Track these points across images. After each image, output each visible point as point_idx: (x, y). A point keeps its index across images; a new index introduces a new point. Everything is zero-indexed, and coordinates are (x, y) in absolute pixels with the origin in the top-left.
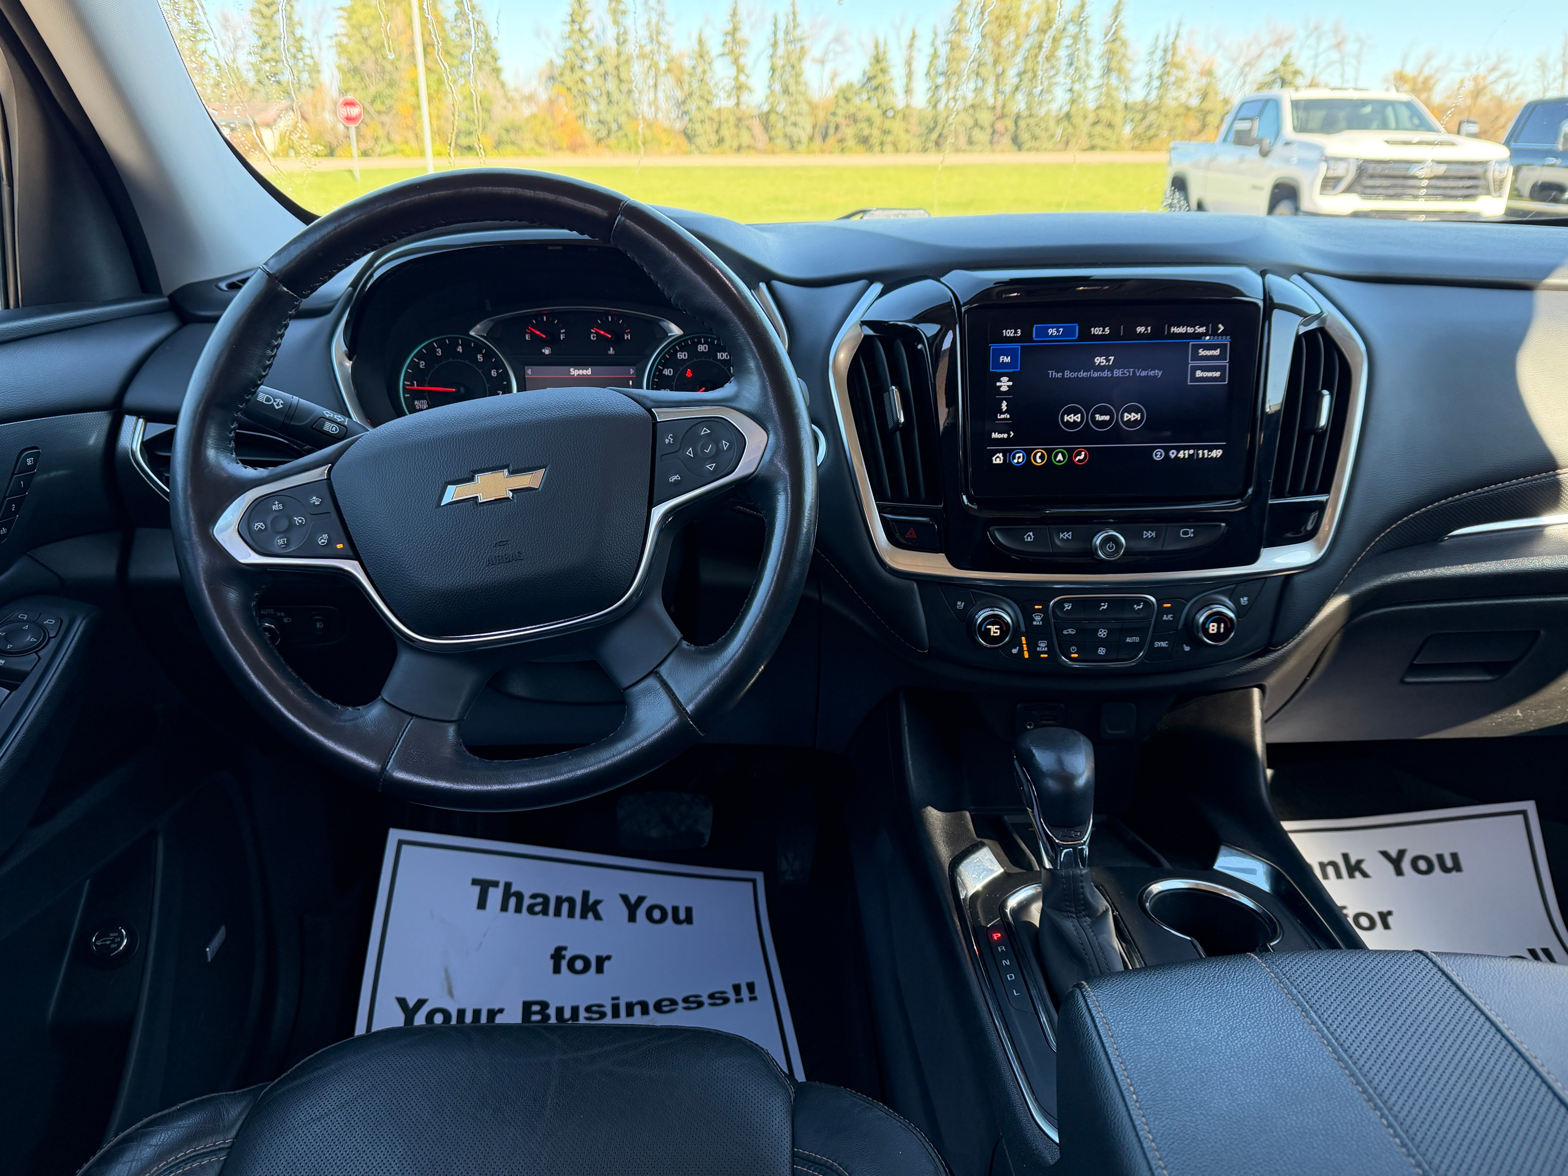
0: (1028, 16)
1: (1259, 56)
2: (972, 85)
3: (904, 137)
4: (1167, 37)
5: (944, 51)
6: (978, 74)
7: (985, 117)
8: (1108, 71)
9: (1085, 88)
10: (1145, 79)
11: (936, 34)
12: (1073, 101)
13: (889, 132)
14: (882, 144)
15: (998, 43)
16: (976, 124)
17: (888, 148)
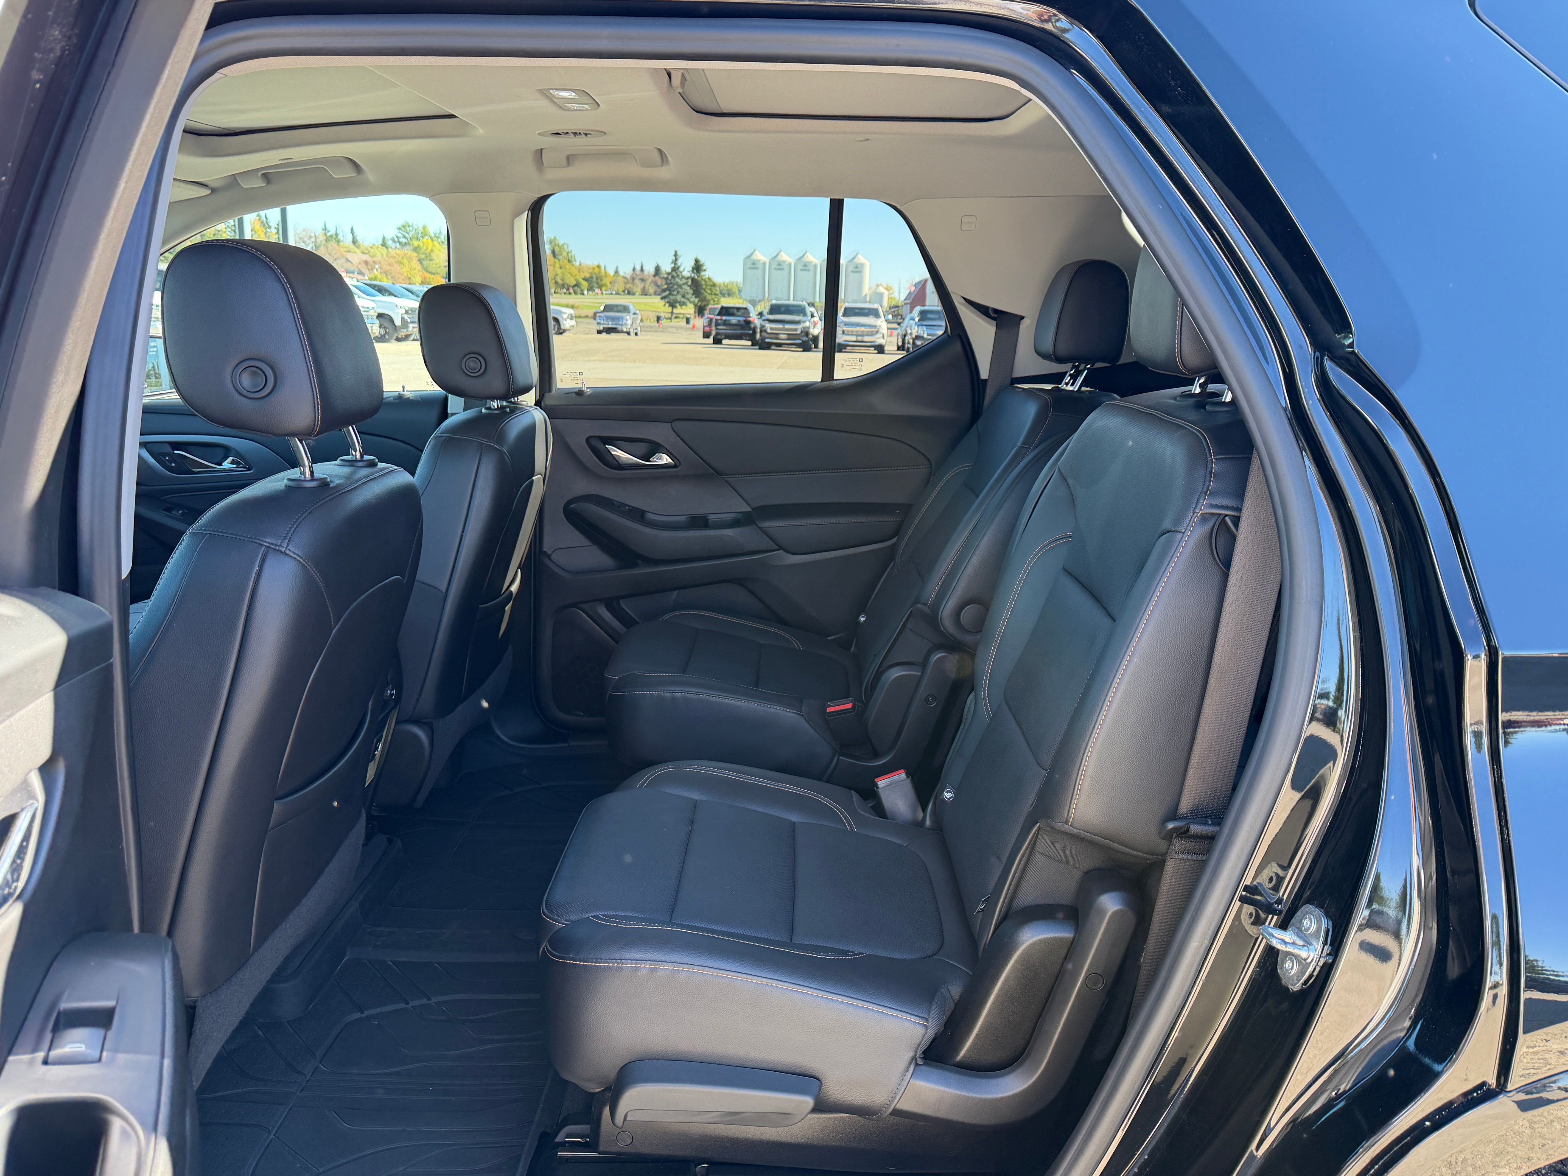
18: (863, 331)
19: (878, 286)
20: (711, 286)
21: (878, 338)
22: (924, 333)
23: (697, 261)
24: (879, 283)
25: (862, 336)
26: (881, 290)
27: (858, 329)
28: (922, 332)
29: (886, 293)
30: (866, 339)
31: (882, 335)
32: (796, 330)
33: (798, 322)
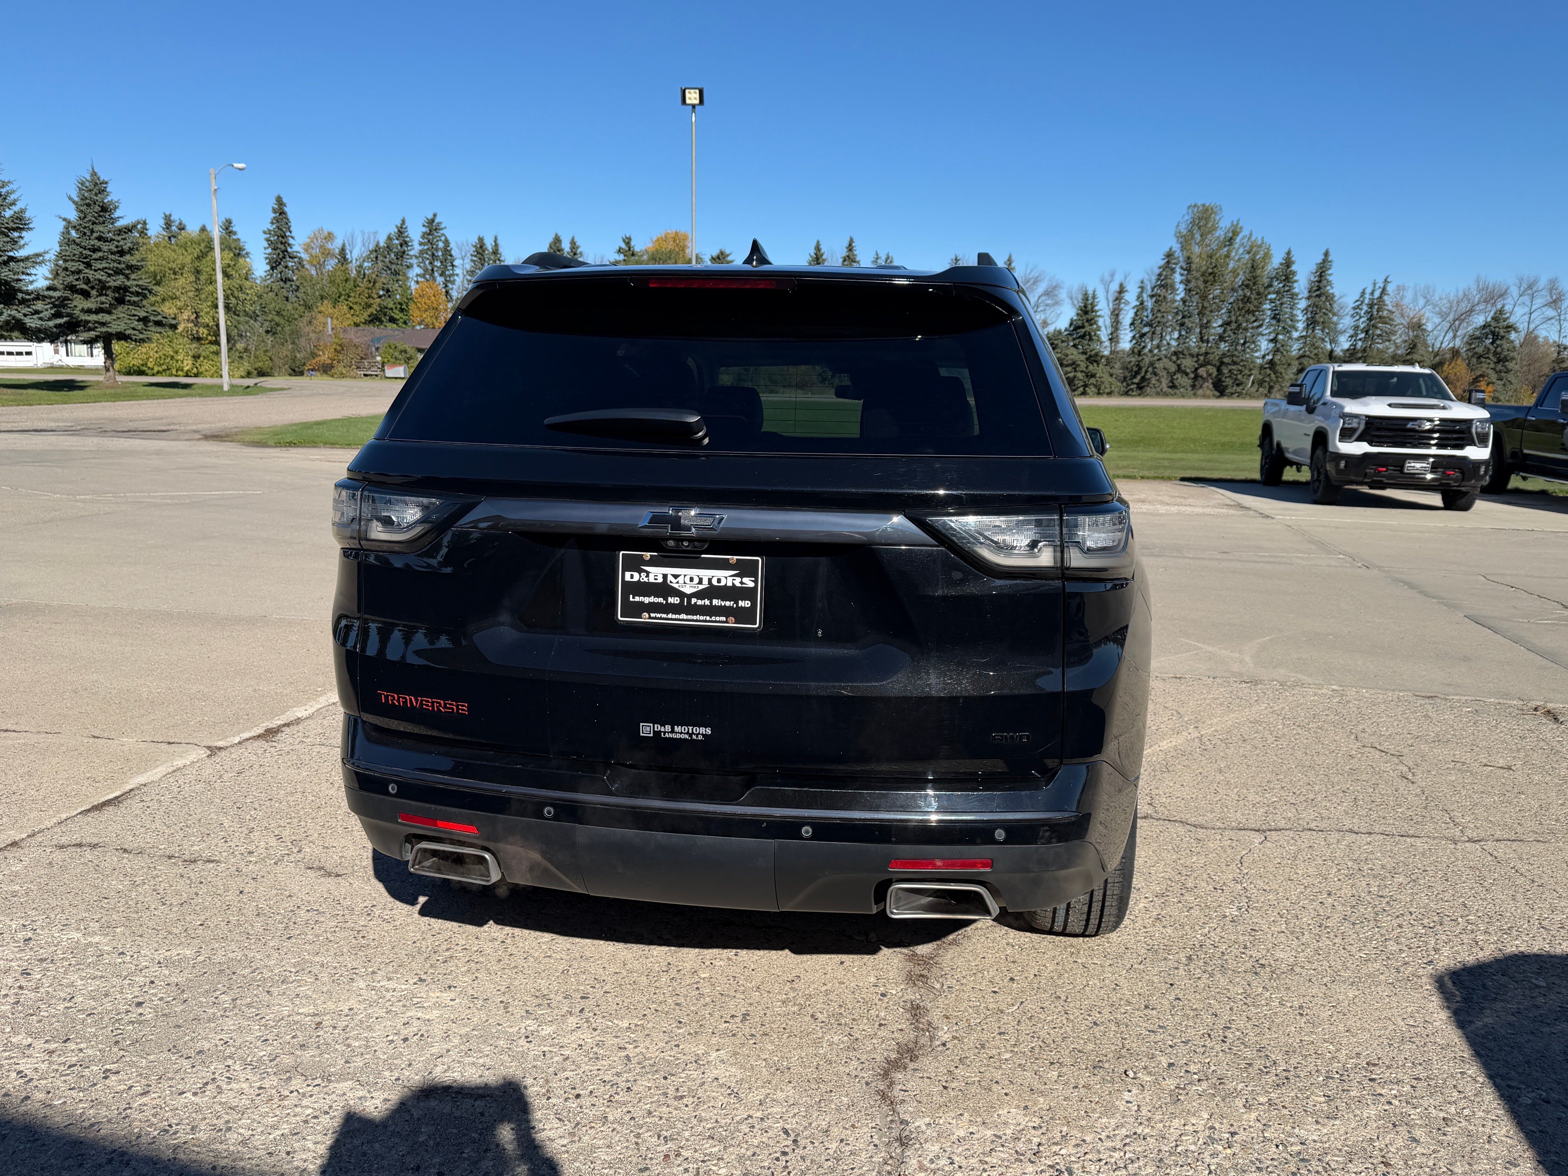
0: (1234, 272)
1: (1471, 311)
2: (1176, 335)
3: (1107, 378)
4: (1372, 293)
5: (1149, 304)
6: (1182, 325)
7: (1188, 363)
8: (1312, 323)
9: (1290, 338)
10: (1351, 332)
11: (1142, 288)
12: (1276, 351)
13: (1093, 376)
14: (1085, 386)
15: (1204, 297)
16: (1179, 369)
17: (1091, 390)
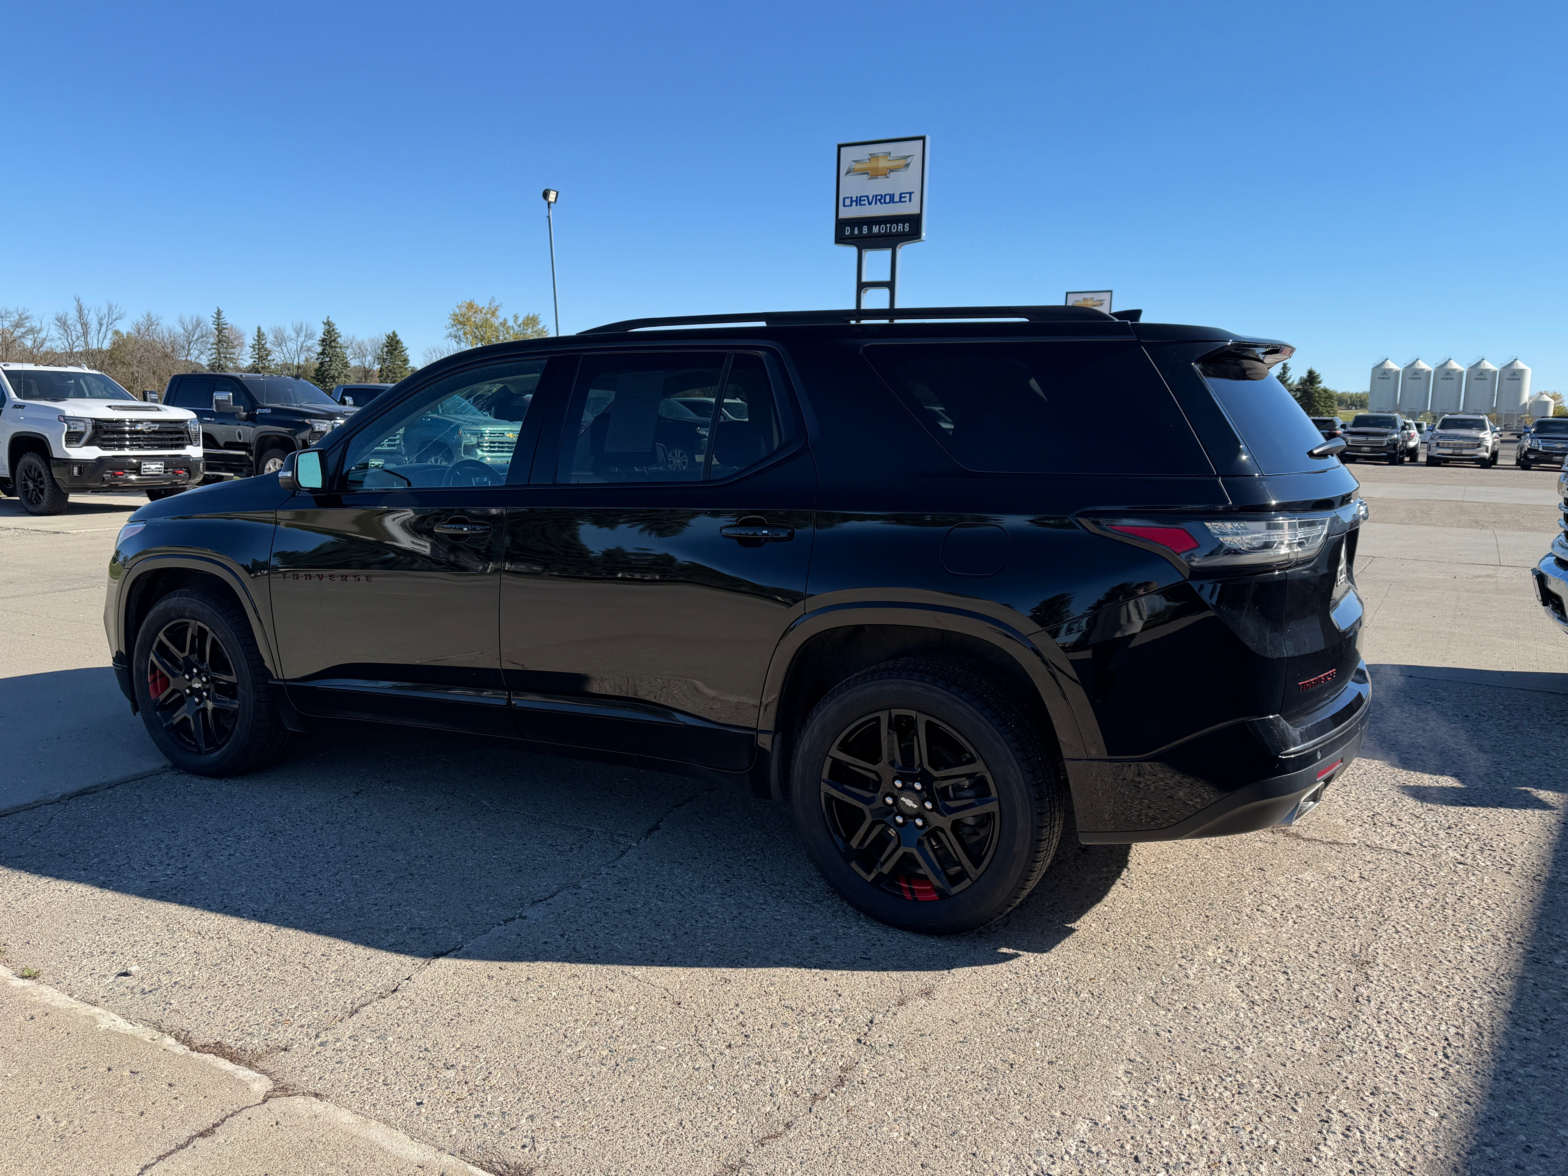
18: (1462, 444)
19: (1541, 394)
20: (1327, 398)
21: (1481, 451)
22: (1538, 447)
23: (1311, 373)
24: (1543, 391)
25: (1461, 449)
26: (1546, 398)
27: (1456, 441)
28: (1537, 446)
29: (1552, 402)
30: (1465, 452)
31: (1484, 448)
32: (1382, 442)
33: (1385, 435)
